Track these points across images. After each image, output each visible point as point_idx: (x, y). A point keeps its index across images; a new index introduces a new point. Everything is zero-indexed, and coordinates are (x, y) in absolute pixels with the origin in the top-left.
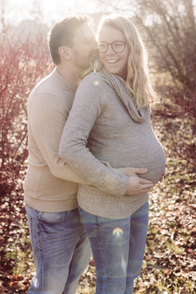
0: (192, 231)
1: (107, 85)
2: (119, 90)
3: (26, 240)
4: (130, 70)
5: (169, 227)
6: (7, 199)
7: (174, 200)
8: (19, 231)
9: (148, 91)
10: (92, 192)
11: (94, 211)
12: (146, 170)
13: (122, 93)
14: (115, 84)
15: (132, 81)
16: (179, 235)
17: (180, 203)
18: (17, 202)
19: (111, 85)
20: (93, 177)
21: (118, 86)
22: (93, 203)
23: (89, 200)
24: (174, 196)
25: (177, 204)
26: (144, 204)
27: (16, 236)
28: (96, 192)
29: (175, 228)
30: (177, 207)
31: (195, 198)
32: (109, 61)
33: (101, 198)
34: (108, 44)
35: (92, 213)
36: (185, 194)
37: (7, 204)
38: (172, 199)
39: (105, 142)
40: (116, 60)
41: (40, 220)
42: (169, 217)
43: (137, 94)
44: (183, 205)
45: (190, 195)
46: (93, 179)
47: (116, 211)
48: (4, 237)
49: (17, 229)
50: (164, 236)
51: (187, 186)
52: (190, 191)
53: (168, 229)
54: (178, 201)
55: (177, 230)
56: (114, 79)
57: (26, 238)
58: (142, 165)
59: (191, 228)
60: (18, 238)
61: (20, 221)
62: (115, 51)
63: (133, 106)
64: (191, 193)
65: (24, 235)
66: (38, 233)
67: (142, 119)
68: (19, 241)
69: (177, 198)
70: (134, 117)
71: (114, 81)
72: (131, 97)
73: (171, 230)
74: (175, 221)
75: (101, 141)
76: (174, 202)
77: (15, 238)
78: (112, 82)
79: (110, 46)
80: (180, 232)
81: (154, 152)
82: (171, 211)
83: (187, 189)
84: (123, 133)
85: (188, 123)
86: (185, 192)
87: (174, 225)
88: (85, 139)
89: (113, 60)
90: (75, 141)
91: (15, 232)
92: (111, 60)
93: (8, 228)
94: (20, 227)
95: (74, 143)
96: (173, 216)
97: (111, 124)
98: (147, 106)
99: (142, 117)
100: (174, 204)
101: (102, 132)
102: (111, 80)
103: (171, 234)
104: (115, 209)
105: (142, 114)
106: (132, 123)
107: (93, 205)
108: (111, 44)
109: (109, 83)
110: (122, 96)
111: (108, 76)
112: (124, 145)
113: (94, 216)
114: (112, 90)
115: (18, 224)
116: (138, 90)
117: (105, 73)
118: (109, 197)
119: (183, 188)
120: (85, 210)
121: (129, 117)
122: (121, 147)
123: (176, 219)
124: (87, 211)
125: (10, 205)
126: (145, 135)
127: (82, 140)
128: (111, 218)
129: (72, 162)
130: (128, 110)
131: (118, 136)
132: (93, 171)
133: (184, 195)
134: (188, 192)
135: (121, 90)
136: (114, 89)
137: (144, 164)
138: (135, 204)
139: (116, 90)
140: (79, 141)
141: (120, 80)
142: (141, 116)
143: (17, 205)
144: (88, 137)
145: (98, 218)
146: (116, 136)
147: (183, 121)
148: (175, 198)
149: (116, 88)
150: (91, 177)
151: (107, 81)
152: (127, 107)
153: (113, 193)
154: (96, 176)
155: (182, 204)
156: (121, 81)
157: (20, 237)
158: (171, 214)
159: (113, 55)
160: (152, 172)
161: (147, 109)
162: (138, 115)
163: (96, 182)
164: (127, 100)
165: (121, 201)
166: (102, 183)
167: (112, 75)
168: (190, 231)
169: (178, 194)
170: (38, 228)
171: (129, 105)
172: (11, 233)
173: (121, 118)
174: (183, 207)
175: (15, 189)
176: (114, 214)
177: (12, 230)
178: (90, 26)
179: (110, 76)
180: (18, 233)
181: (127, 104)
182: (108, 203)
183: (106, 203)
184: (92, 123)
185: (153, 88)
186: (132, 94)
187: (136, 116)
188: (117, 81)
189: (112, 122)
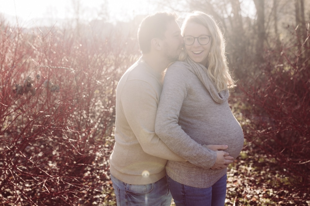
0: (252, 200)
1: (191, 72)
2: (201, 76)
3: (108, 204)
4: (212, 60)
5: (231, 196)
6: (89, 169)
7: (232, 173)
8: (101, 196)
9: (226, 76)
10: (179, 164)
11: (181, 180)
12: (227, 146)
13: (204, 79)
14: (198, 71)
15: (213, 69)
16: (240, 203)
17: (238, 176)
18: (97, 171)
19: (194, 72)
20: (187, 151)
21: (200, 73)
22: (180, 173)
23: (177, 170)
24: (232, 170)
25: (236, 177)
26: (223, 176)
27: (100, 200)
28: (183, 163)
29: (236, 197)
30: (235, 179)
31: (250, 172)
32: (195, 52)
33: (187, 170)
34: (195, 38)
35: (179, 182)
36: (241, 168)
37: (89, 172)
38: (231, 172)
39: (190, 121)
40: (201, 51)
41: (128, 192)
42: (230, 188)
43: (218, 80)
44: (241, 178)
45: (246, 170)
46: (186, 153)
47: (200, 181)
48: (89, 201)
49: (99, 194)
50: (226, 204)
51: (242, 162)
52: (245, 166)
53: (230, 198)
54: (236, 174)
55: (238, 199)
56: (196, 67)
57: (108, 202)
58: (224, 142)
59: (250, 198)
60: (101, 201)
61: (101, 187)
62: (200, 44)
63: (214, 90)
64: (247, 168)
65: (106, 200)
66: (126, 202)
67: (222, 101)
68: (102, 204)
69: (235, 171)
70: (215, 99)
71: (197, 69)
72: (212, 82)
73: (232, 199)
74: (235, 192)
75: (187, 120)
76: (233, 175)
77: (98, 201)
78: (195, 70)
79: (196, 39)
80: (240, 201)
81: (234, 131)
82: (231, 182)
83: (243, 164)
84: (207, 113)
85: (238, 108)
86: (241, 166)
87: (234, 195)
88: (177, 118)
89: (199, 51)
90: (170, 120)
91: (98, 196)
92: (197, 51)
93: (92, 193)
94: (102, 192)
95: (169, 121)
96: (233, 187)
97: (195, 106)
98: (226, 89)
99: (223, 99)
100: (233, 177)
101: (188, 112)
102: (194, 68)
103: (233, 202)
104: (200, 180)
105: (223, 96)
106: (214, 105)
107: (180, 175)
108: (198, 38)
109: (192, 70)
110: (204, 81)
111: (191, 64)
112: (207, 124)
113: (181, 184)
114: (194, 76)
115: (101, 189)
116: (219, 76)
117: (189, 62)
118: (194, 169)
119: (239, 163)
120: (172, 179)
121: (211, 99)
122: (205, 125)
123: (236, 190)
124: (174, 180)
125: (92, 174)
126: (225, 115)
127: (175, 119)
128: (196, 187)
129: (168, 138)
130: (210, 93)
131: (202, 115)
132: (187, 145)
133: (241, 170)
134: (244, 167)
135: (203, 77)
136: (197, 76)
137: (226, 141)
138: (217, 176)
139: (198, 76)
140: (173, 119)
141: (202, 67)
142: (221, 98)
143: (98, 173)
144: (179, 116)
145: (184, 186)
146: (200, 116)
147: (233, 106)
148: (233, 172)
149: (199, 75)
150: (185, 151)
151: (190, 68)
152: (208, 90)
153: (203, 165)
154: (189, 150)
155: (239, 177)
156: (202, 69)
157: (103, 201)
158: (231, 185)
159: (199, 47)
160: (233, 148)
161: (226, 91)
162: (220, 98)
163: (189, 155)
164: (208, 84)
165: (205, 173)
166: (194, 157)
167: (195, 63)
168: (250, 201)
169: (235, 168)
170: (126, 199)
171: (211, 89)
172: (94, 197)
173: (204, 100)
174: (241, 179)
175: (95, 160)
176: (199, 184)
177: (96, 195)
178: (176, 22)
179: (194, 65)
180: (101, 197)
181: (208, 88)
182: (193, 174)
183: (192, 174)
184: (181, 104)
185: (229, 74)
186: (213, 79)
187: (217, 98)
188: (199, 68)
189: (197, 103)
